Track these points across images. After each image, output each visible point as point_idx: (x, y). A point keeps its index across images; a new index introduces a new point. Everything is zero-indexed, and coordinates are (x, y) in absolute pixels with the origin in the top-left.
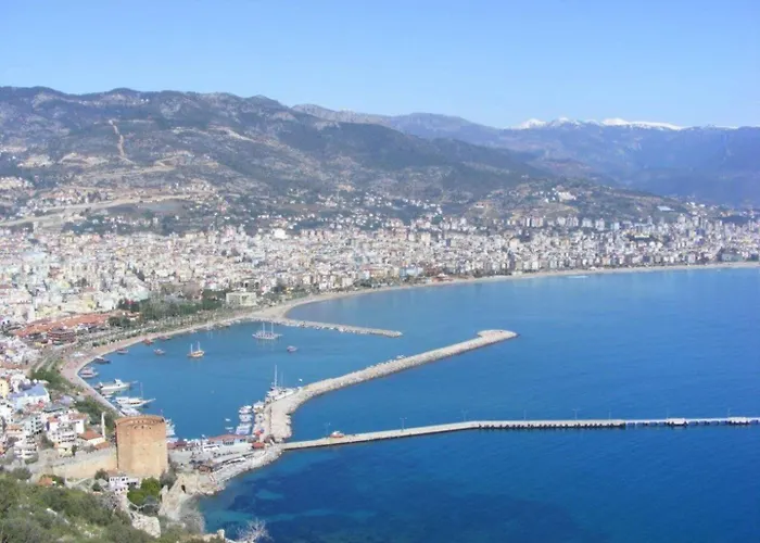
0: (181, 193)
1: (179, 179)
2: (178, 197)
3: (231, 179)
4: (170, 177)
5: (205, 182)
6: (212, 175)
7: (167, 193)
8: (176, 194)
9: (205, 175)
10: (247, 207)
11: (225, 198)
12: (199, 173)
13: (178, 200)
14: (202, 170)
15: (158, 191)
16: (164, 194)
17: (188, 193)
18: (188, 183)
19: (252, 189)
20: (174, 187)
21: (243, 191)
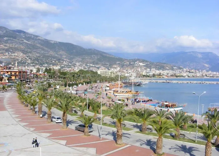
0: (12, 56)
1: (10, 51)
2: (11, 57)
3: (30, 52)
4: (7, 50)
5: (20, 53)
6: (23, 51)
7: (7, 56)
8: (10, 56)
9: (20, 50)
10: (38, 62)
11: (29, 58)
12: (18, 49)
13: (11, 58)
14: (19, 49)
15: (3, 55)
16: (5, 56)
17: (15, 56)
18: (14, 53)
19: (39, 56)
20: (9, 54)
21: (35, 57)
